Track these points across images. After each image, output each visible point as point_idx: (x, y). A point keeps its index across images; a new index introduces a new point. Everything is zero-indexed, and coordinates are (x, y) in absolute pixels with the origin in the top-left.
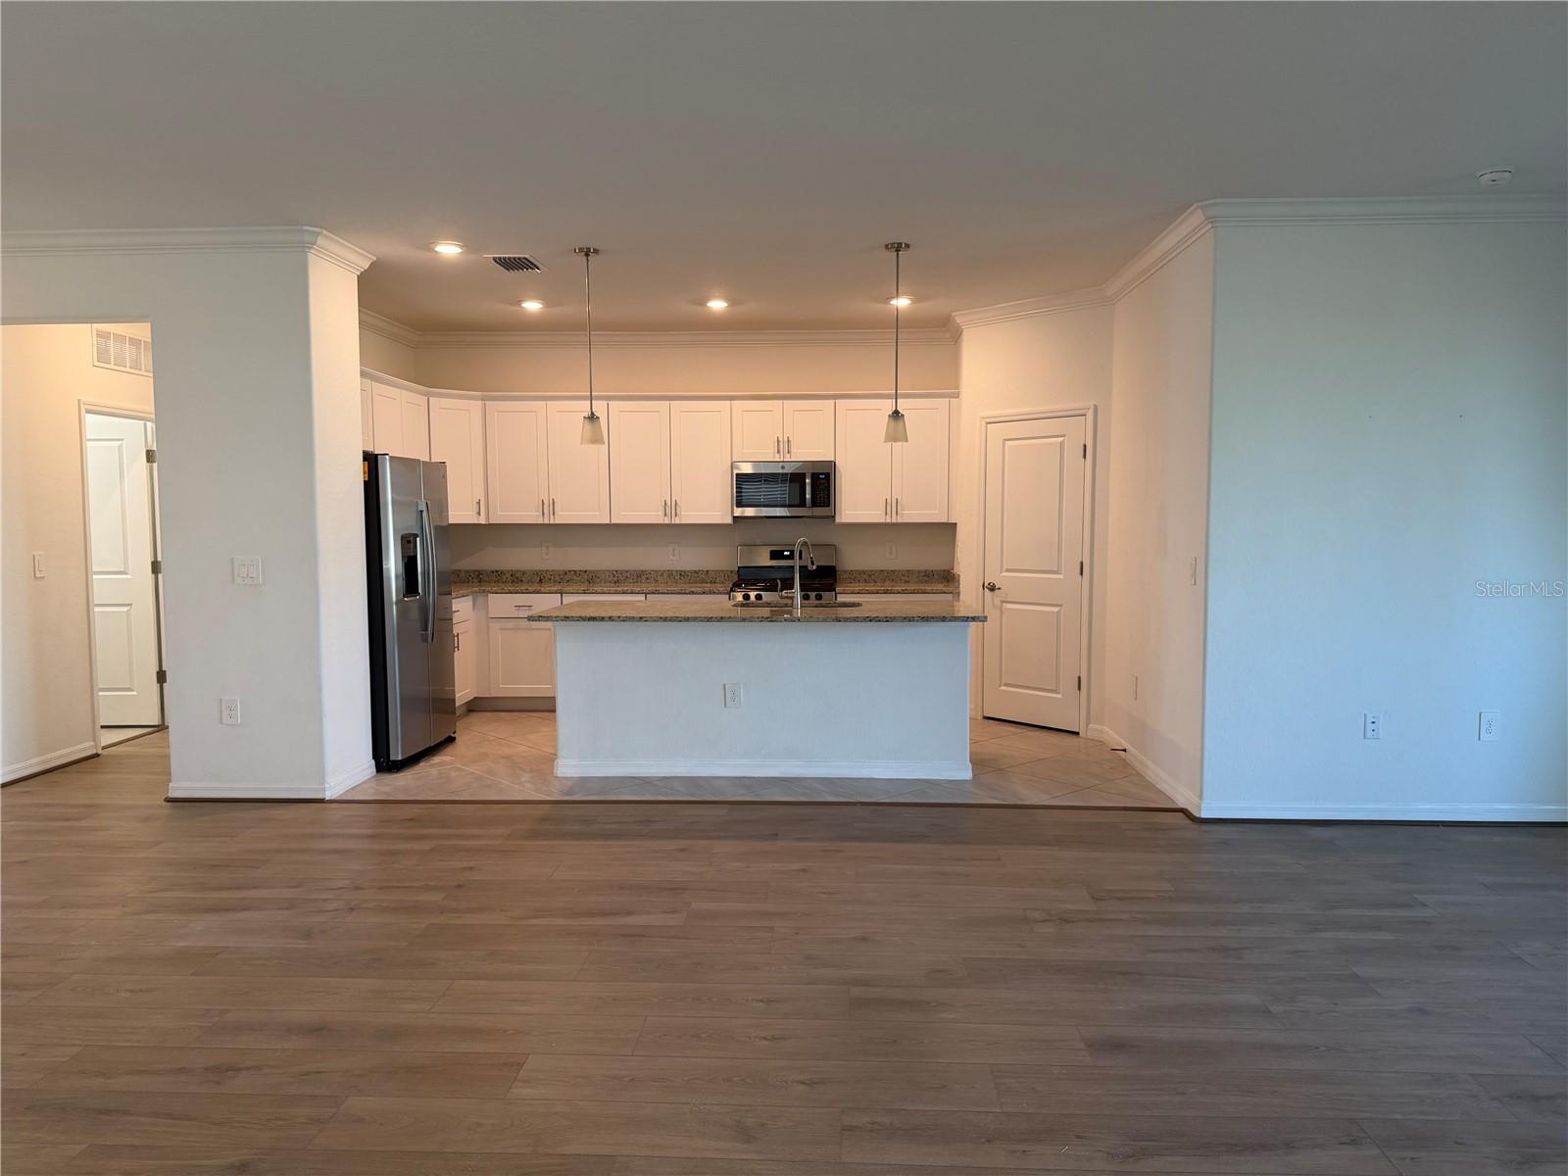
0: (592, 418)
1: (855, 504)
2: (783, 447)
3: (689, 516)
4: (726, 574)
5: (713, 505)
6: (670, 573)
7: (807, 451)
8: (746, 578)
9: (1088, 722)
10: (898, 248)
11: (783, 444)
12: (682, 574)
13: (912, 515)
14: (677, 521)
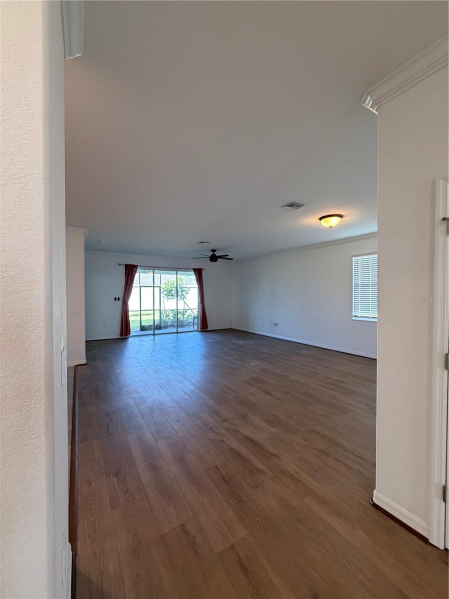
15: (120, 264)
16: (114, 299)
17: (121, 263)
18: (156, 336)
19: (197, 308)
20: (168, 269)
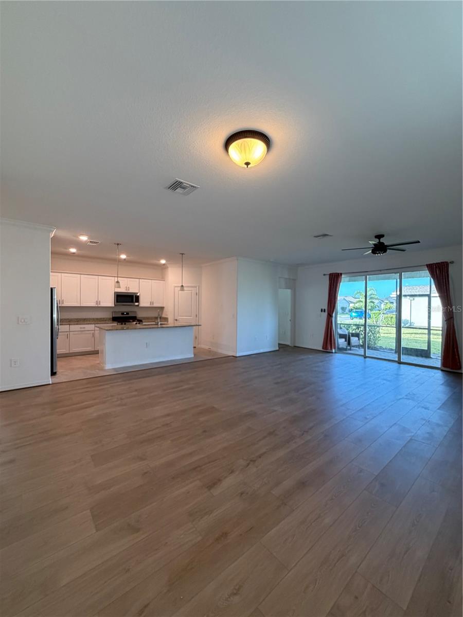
0: (118, 282)
1: (144, 302)
2: (128, 289)
3: (103, 305)
4: (110, 319)
5: (109, 301)
6: (93, 319)
7: (132, 290)
8: (115, 319)
9: (198, 344)
10: (182, 254)
11: (127, 288)
12: (97, 319)
13: (155, 305)
14: (99, 306)
15: (324, 275)
16: (320, 310)
17: (326, 273)
18: (367, 359)
19: (441, 329)
20: (382, 272)
